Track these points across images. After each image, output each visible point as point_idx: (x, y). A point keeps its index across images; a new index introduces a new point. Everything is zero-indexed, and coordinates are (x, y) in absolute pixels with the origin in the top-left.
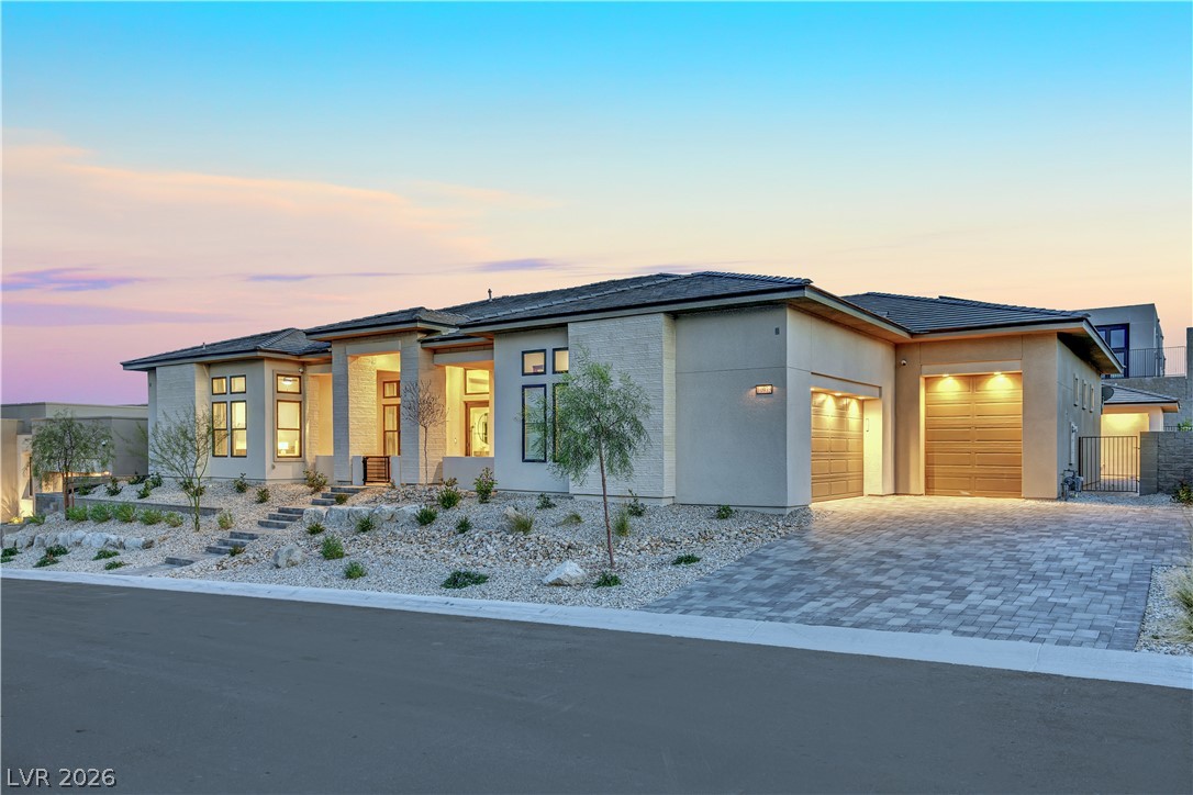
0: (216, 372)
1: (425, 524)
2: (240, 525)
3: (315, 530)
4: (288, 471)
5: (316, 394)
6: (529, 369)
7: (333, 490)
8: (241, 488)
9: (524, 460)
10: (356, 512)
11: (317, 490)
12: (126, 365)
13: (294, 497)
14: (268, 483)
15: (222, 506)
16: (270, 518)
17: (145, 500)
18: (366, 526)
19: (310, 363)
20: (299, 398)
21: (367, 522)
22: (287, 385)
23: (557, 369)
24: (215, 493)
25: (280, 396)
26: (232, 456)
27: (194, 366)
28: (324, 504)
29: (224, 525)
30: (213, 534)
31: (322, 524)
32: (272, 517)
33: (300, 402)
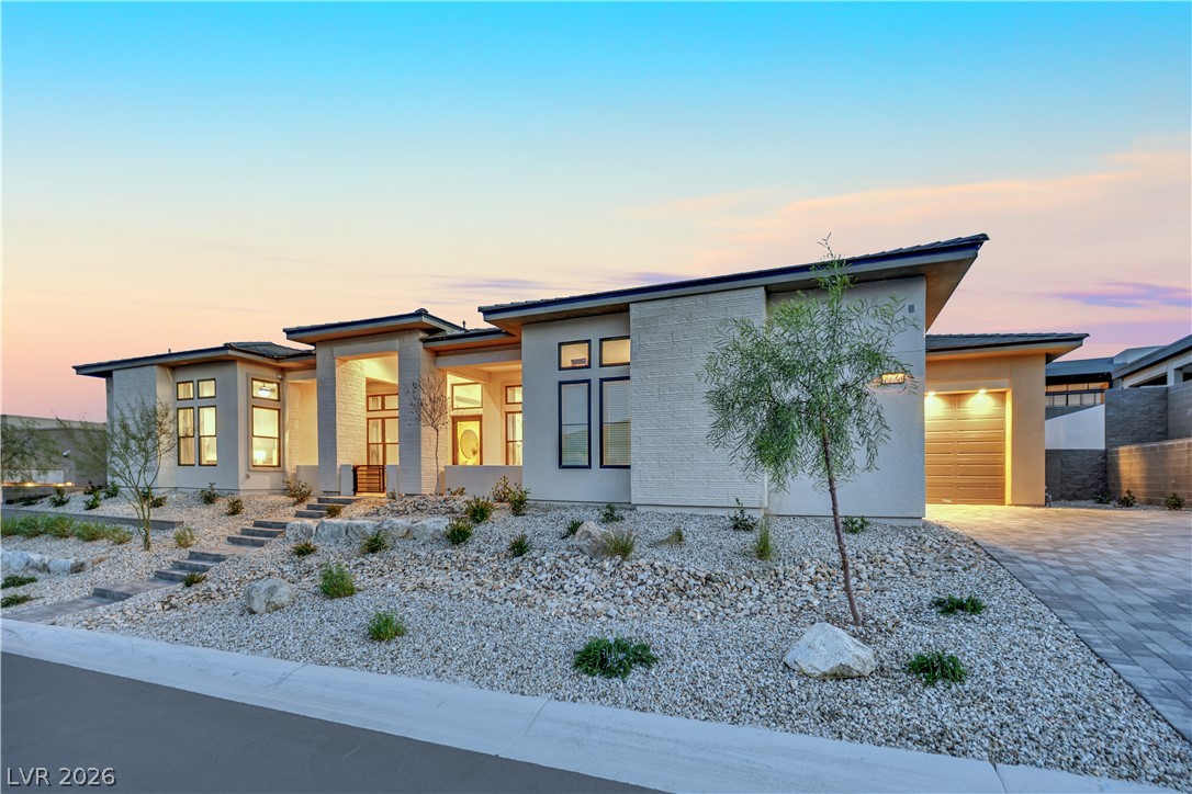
0: (182, 376)
1: (458, 543)
2: (203, 542)
3: (304, 551)
4: (264, 482)
5: (297, 402)
6: (566, 363)
7: (320, 500)
8: (209, 499)
9: (561, 466)
10: (358, 526)
11: (301, 501)
12: (80, 369)
13: (273, 508)
14: (241, 494)
15: (184, 519)
16: (242, 534)
17: (93, 512)
18: (374, 546)
19: (290, 370)
20: (278, 405)
21: (375, 541)
22: (265, 391)
23: (604, 362)
24: (178, 504)
25: (255, 402)
26: (200, 465)
27: (155, 368)
28: (310, 516)
29: (182, 542)
30: (166, 552)
31: (312, 541)
32: (245, 532)
33: (279, 410)
